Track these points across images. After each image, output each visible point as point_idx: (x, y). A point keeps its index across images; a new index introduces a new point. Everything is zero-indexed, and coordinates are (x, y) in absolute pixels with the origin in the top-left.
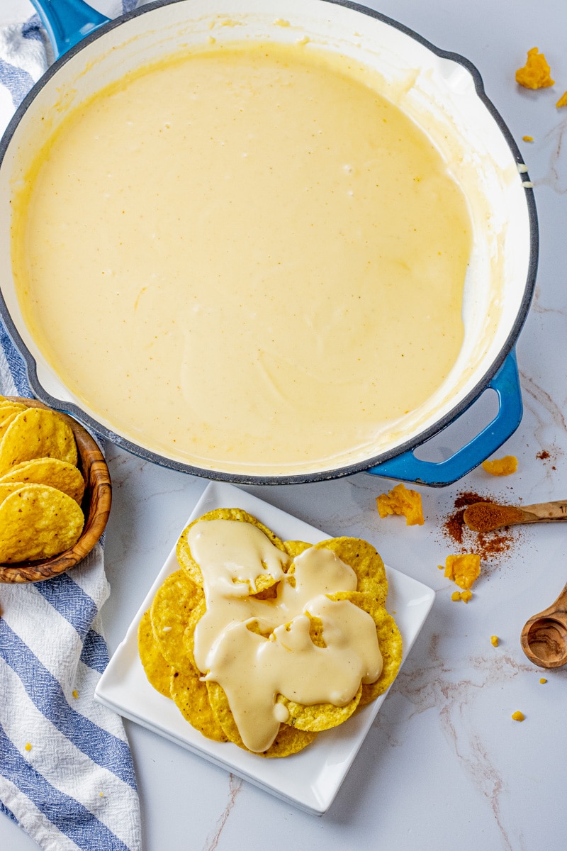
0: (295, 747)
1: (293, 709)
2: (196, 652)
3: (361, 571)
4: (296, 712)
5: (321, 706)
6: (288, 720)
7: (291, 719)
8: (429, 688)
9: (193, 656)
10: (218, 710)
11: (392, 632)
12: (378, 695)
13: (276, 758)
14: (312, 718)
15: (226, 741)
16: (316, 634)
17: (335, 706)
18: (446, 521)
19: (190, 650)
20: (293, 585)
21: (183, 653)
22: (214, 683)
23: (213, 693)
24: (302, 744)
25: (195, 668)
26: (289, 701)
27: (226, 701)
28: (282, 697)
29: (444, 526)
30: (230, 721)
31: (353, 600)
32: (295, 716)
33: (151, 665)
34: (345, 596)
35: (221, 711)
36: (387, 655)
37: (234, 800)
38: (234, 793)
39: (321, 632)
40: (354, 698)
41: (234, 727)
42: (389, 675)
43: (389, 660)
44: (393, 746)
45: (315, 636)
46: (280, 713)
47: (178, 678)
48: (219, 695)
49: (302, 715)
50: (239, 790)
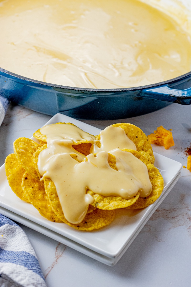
0: (97, 225)
1: (97, 198)
2: (39, 164)
3: (139, 146)
4: (98, 199)
5: (114, 198)
6: (93, 203)
7: (95, 203)
8: (180, 217)
9: (37, 166)
10: (50, 194)
11: (158, 175)
12: (149, 205)
13: (85, 231)
14: (108, 203)
15: (54, 221)
16: (112, 163)
17: (123, 198)
18: (186, 150)
19: (35, 163)
20: (99, 147)
21: (31, 164)
22: (49, 179)
23: (47, 184)
24: (102, 224)
25: (37, 173)
26: (95, 194)
27: (55, 189)
28: (90, 191)
29: (186, 152)
30: (57, 202)
31: (134, 154)
32: (98, 201)
33: (11, 175)
34: (129, 151)
35: (52, 195)
36: (155, 185)
37: (57, 260)
38: (58, 257)
39: (115, 163)
40: (135, 197)
41: (59, 206)
42: (156, 194)
43: (156, 187)
44: (159, 241)
45: (111, 164)
46: (88, 199)
47: (27, 180)
48: (51, 185)
49: (102, 201)
50: (61, 256)
